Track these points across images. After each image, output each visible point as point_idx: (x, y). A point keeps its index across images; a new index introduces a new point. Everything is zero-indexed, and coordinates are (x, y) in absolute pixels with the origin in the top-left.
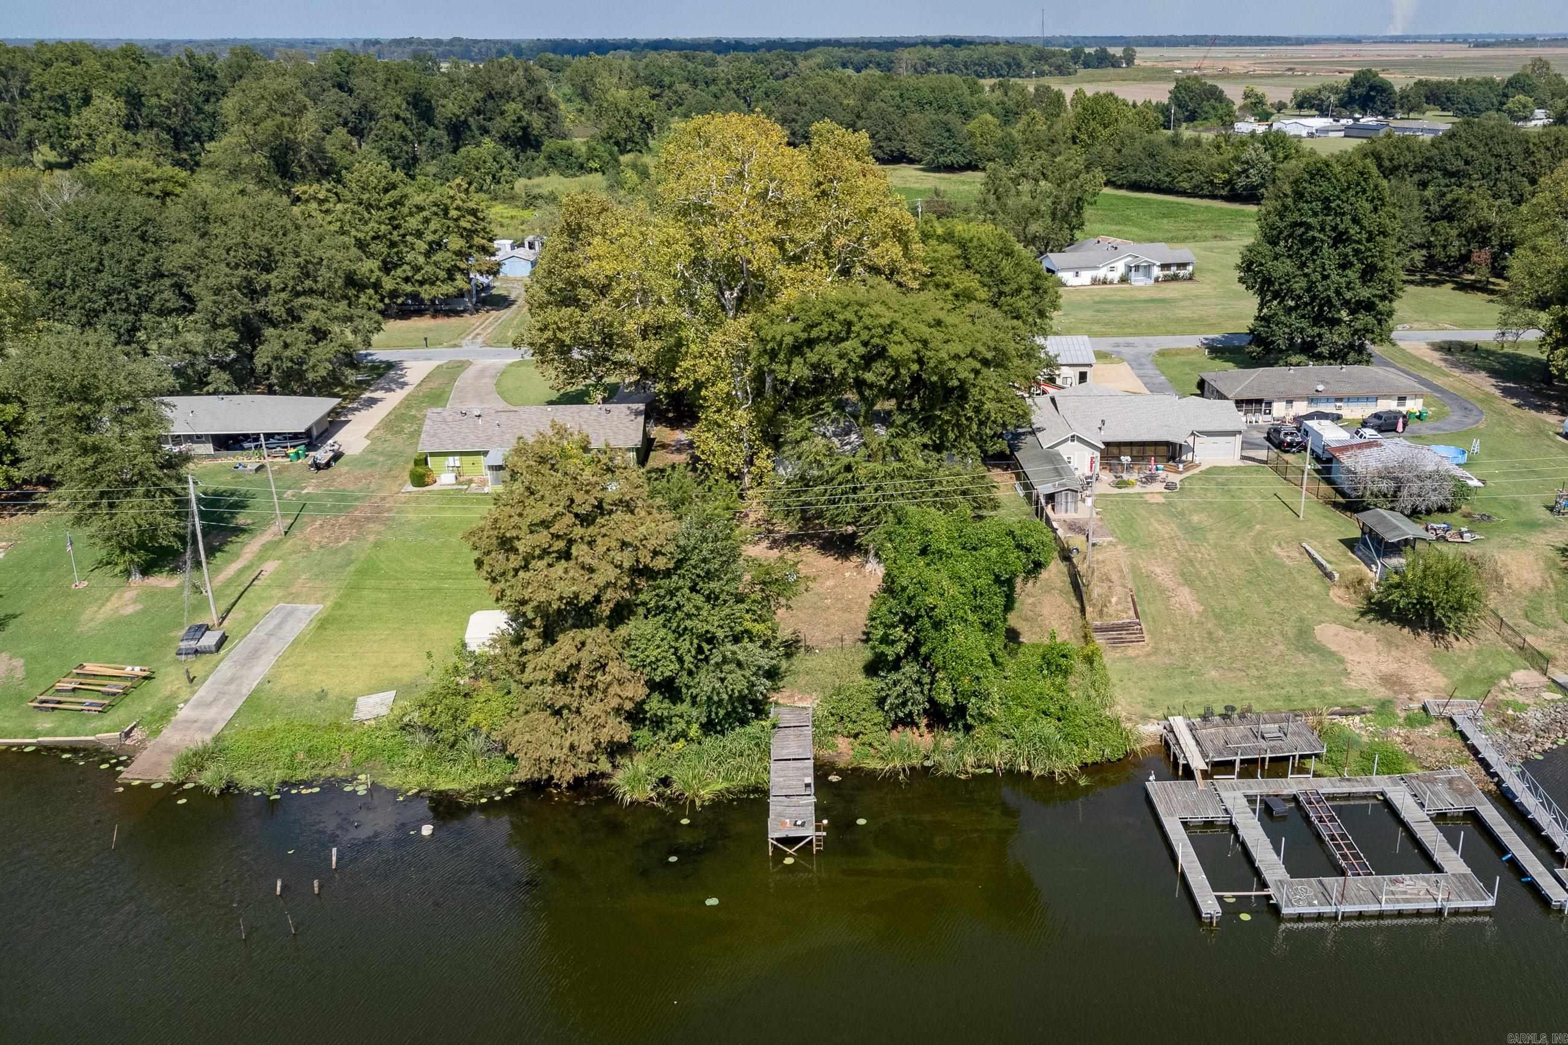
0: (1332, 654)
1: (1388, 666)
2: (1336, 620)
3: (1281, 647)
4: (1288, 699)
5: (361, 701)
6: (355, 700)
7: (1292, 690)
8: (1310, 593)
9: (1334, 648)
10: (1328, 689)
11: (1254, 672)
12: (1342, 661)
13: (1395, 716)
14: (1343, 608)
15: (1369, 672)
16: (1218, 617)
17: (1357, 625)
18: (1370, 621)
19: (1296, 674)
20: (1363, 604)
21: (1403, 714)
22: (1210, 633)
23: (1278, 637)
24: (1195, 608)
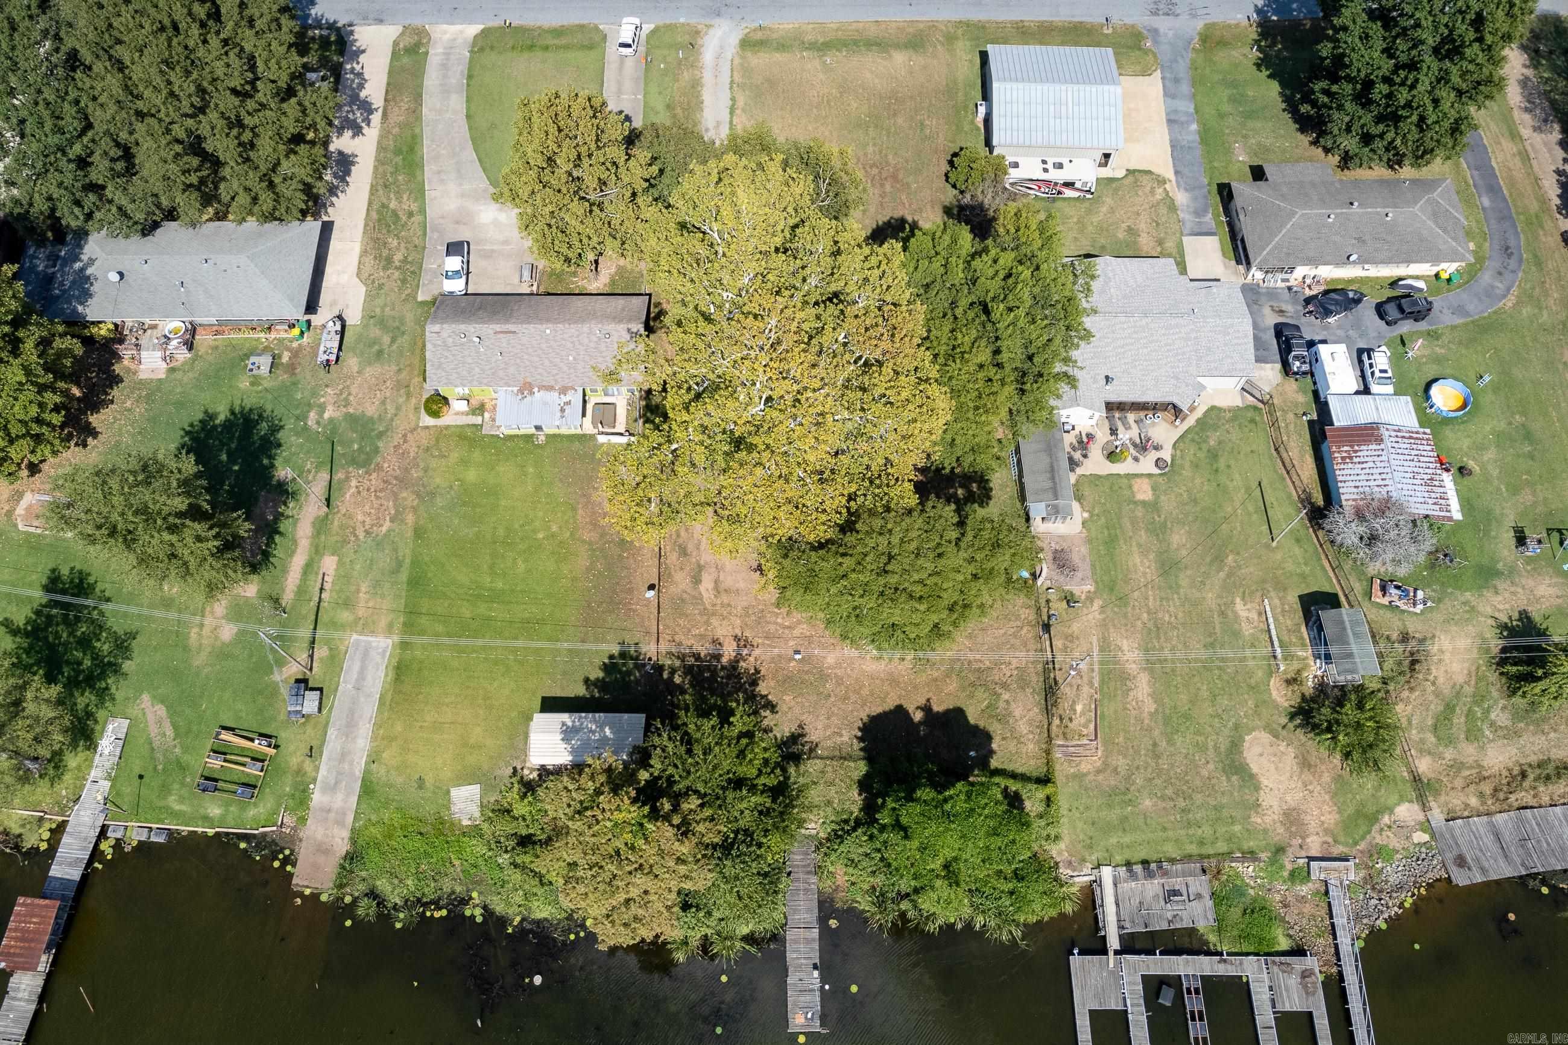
0: (1252, 776)
1: (1293, 798)
2: (1268, 728)
3: (1211, 766)
4: (1201, 843)
5: (454, 792)
6: (448, 792)
7: (1206, 831)
8: (1253, 682)
9: (1255, 768)
10: (1237, 828)
11: (1181, 803)
12: (1257, 788)
13: (1282, 867)
14: (1277, 706)
15: (1275, 804)
16: (1167, 721)
17: (1284, 733)
18: (1296, 727)
19: (1215, 808)
20: (1296, 700)
21: (1289, 867)
22: (1155, 745)
23: (1211, 752)
24: (1150, 706)
